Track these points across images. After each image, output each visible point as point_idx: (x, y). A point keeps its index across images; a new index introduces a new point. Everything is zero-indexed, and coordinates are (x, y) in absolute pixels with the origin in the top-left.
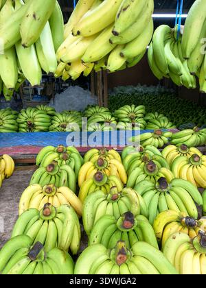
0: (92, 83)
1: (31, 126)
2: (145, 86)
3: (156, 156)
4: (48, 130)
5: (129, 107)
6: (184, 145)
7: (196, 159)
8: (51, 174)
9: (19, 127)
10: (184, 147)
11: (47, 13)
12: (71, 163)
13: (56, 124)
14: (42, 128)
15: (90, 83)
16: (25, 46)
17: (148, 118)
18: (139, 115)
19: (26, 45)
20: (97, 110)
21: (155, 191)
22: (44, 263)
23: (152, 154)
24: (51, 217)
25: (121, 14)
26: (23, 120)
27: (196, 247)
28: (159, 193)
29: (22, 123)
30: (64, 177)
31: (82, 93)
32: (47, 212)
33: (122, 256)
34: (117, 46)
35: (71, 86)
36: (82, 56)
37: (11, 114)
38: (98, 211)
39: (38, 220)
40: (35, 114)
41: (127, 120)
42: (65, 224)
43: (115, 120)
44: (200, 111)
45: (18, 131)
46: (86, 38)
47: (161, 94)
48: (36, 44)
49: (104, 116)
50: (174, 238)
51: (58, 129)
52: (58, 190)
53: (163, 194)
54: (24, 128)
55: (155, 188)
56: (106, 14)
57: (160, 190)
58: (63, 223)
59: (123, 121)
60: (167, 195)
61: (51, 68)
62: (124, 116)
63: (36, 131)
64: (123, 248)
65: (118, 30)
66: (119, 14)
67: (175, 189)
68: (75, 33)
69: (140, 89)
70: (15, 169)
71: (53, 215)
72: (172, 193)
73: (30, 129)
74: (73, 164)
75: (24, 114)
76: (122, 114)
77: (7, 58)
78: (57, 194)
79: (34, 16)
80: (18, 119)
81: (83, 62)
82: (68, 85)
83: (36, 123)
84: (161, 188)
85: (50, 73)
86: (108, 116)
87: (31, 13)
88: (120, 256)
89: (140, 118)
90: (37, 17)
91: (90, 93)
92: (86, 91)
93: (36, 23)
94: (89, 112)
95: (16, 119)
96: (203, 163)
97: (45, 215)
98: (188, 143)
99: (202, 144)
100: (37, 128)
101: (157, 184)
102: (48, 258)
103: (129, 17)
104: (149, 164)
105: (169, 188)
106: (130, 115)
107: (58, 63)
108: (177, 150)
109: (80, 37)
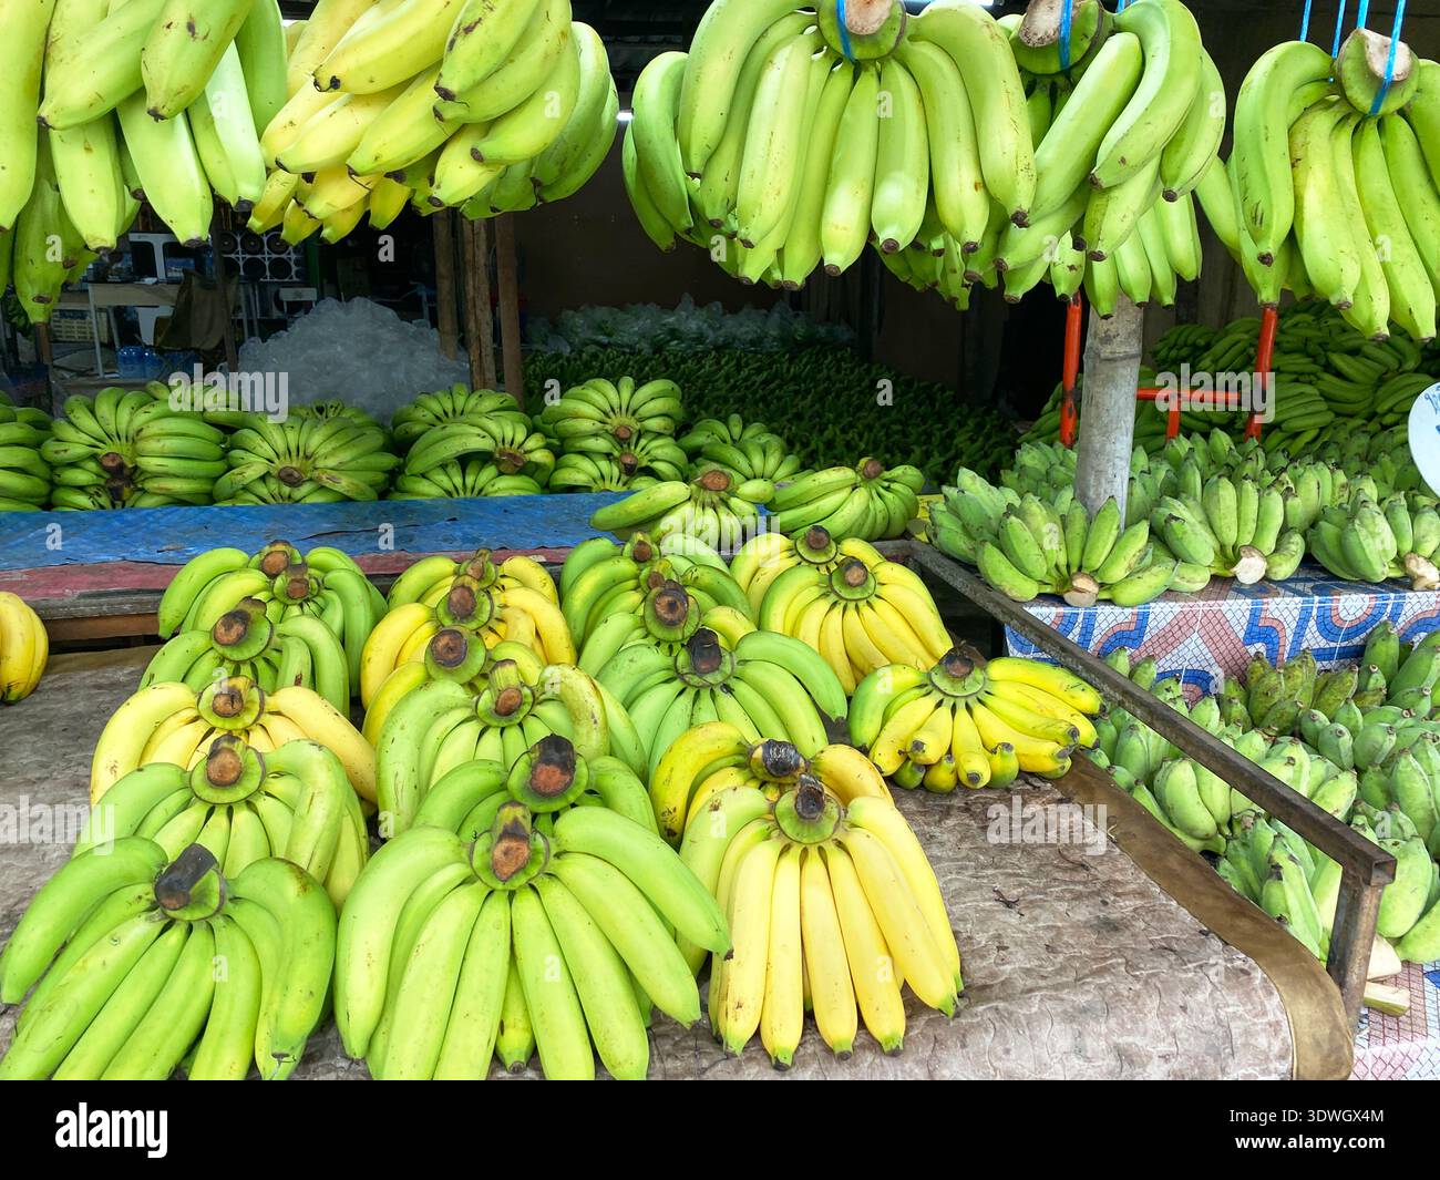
0: (445, 287)
1: (121, 479)
2: (717, 306)
3: (699, 572)
4: (211, 498)
5: (607, 386)
6: (819, 529)
7: (854, 575)
8: (236, 655)
9: (54, 485)
10: (818, 539)
11: (232, 18)
12: (328, 614)
13: (252, 468)
14: (178, 486)
15: (432, 283)
16: (156, 115)
17: (698, 439)
18: (654, 424)
19: (163, 112)
20: (460, 401)
21: (677, 685)
22: (218, 922)
23: (684, 565)
24: (240, 793)
25: (459, 41)
26: (77, 450)
27: (784, 825)
28: (691, 692)
29: (73, 465)
30: (296, 662)
31: (387, 335)
32: (223, 769)
33: (514, 844)
34: (462, 129)
35: (331, 302)
36: (348, 154)
37: (12, 419)
38: (441, 760)
39: (186, 806)
40: (141, 418)
41: (602, 444)
42: (302, 810)
43: (547, 447)
44: (961, 425)
45: (48, 505)
46: (359, 99)
47: (794, 348)
48: (193, 111)
49: (493, 426)
50: (716, 808)
51: (263, 490)
52: (272, 703)
53: (705, 694)
54: (81, 489)
55: (675, 674)
56: (419, 33)
57: (695, 680)
58: (293, 811)
59: (584, 453)
60: (723, 698)
61: (243, 186)
62: (586, 425)
63: (148, 502)
64: (516, 821)
65: (452, 84)
66: (453, 43)
67: (752, 671)
68: (325, 83)
69: (693, 325)
70: (48, 668)
71: (251, 783)
72: (741, 688)
73: (116, 495)
74: (335, 616)
75: (86, 421)
76: (576, 416)
77: (88, 149)
78: (266, 719)
79: (191, 27)
80: (50, 448)
81: (352, 173)
82: (310, 294)
83: (150, 463)
84: (697, 671)
85: (241, 202)
86: (510, 429)
87: (179, 16)
88: (505, 844)
89: (659, 435)
90: (200, 30)
91: (434, 334)
92: (411, 328)
93: (197, 49)
94: (419, 414)
95: (37, 445)
96: (880, 591)
97: (218, 783)
98: (835, 525)
99: (897, 529)
100: (150, 485)
101: (683, 658)
102: (235, 899)
103: (481, 51)
104: (660, 595)
105: (727, 668)
106: (615, 421)
107: (269, 171)
108: (793, 551)
109: (340, 96)
